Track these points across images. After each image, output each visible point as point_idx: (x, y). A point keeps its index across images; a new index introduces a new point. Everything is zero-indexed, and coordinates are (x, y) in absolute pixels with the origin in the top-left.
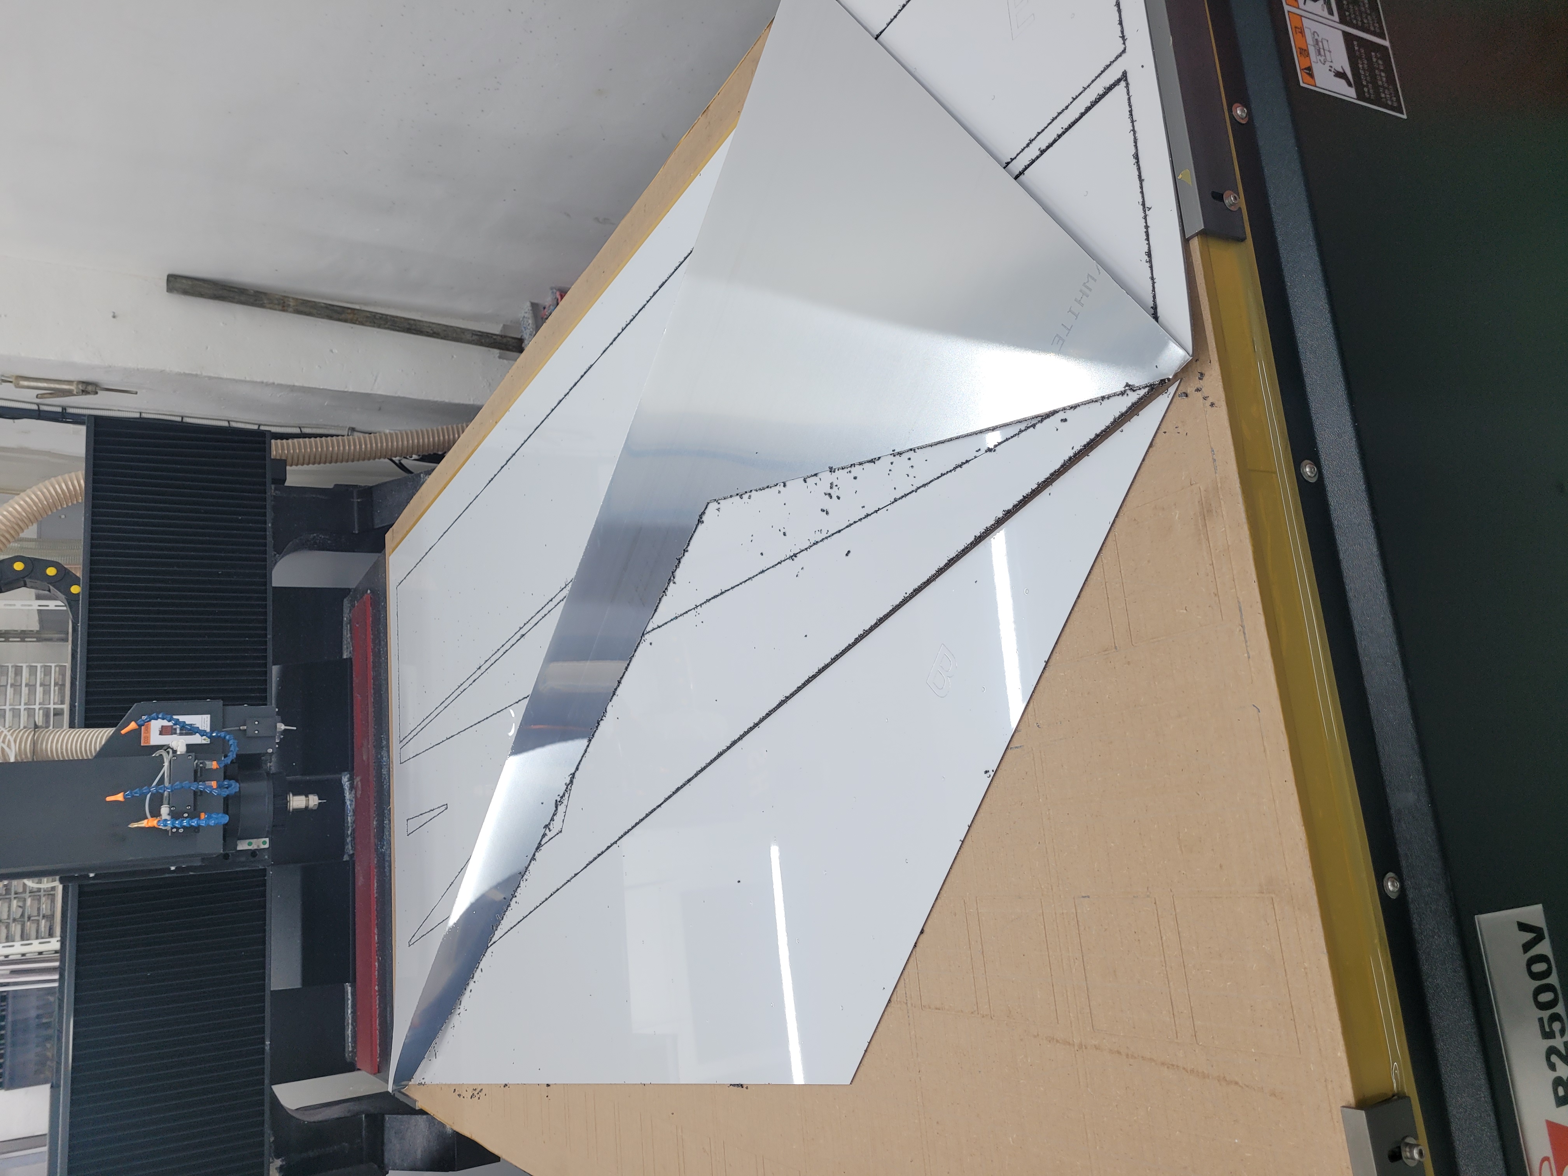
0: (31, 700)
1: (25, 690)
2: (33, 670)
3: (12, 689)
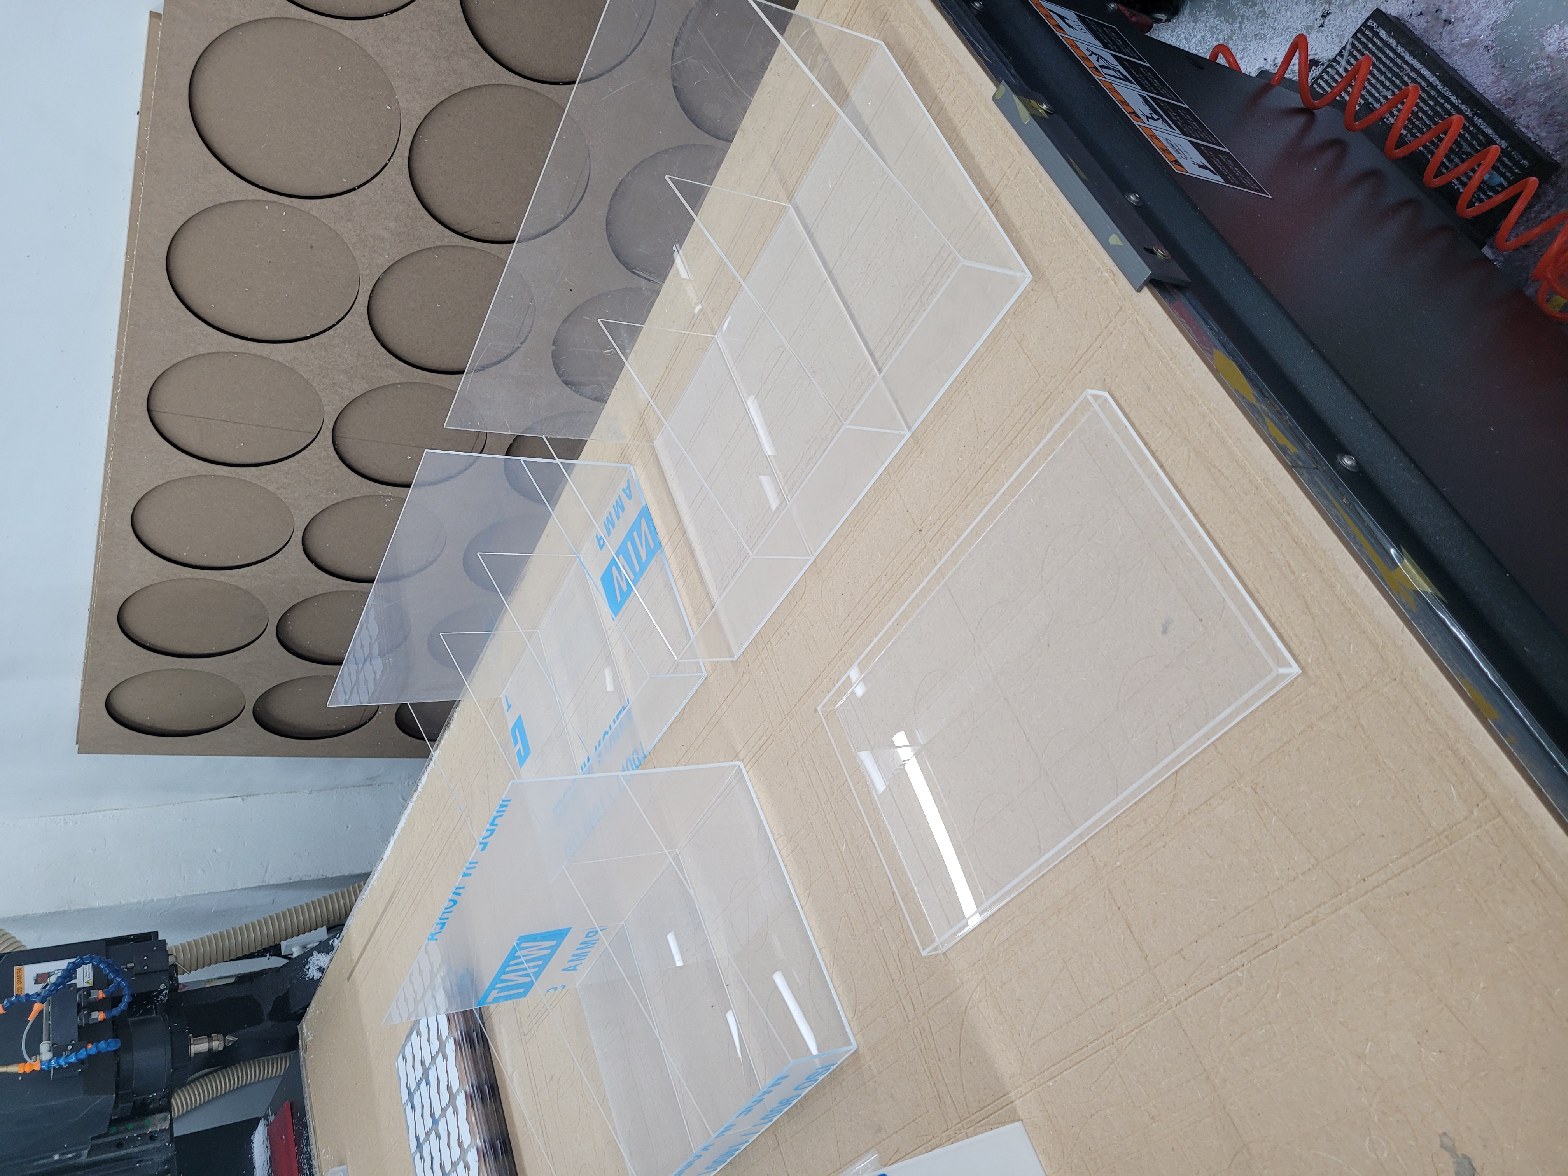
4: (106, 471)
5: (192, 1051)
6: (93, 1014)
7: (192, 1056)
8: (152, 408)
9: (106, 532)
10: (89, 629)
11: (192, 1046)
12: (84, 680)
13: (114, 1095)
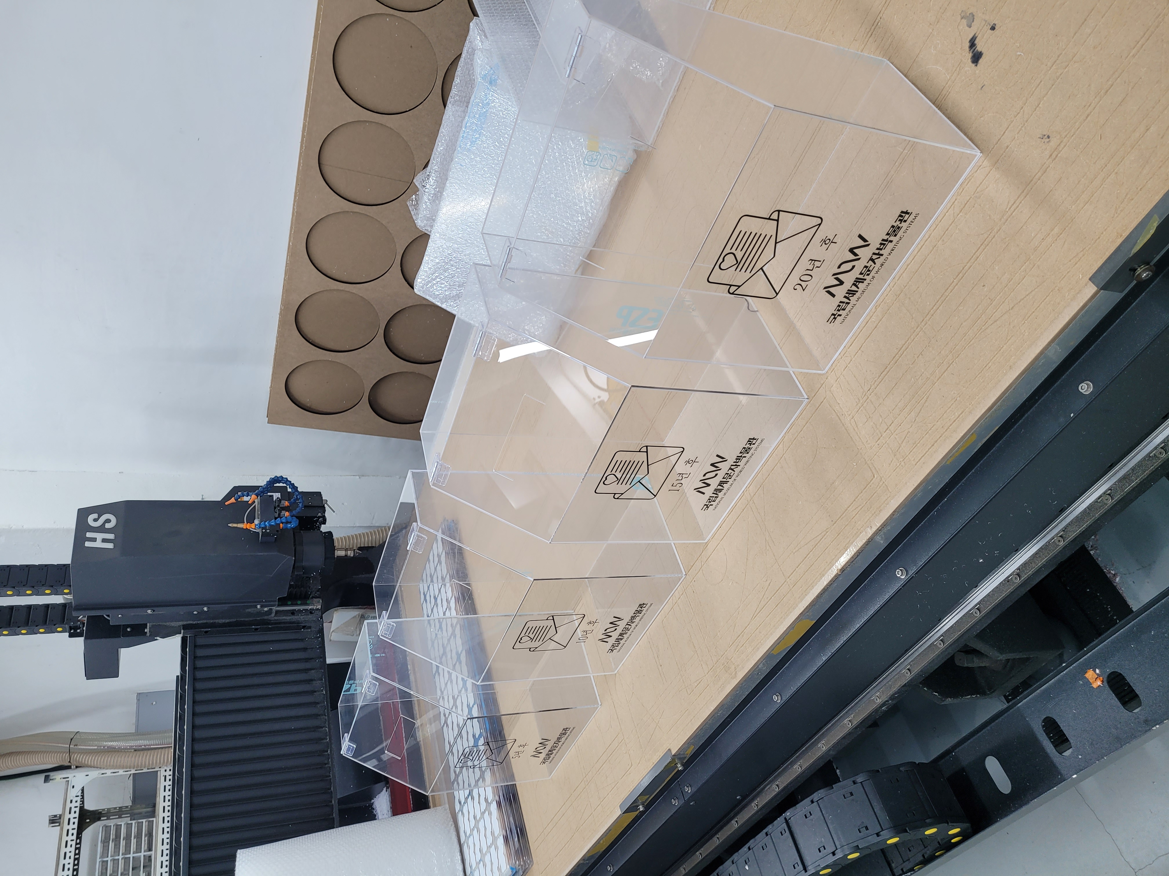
0: (127, 850)
1: (123, 843)
2: (129, 826)
3: (113, 843)
4: (294, 208)
5: (336, 554)
6: (282, 511)
7: (336, 556)
8: (321, 162)
9: (292, 252)
10: (279, 327)
11: (336, 551)
12: (274, 367)
13: (294, 558)
